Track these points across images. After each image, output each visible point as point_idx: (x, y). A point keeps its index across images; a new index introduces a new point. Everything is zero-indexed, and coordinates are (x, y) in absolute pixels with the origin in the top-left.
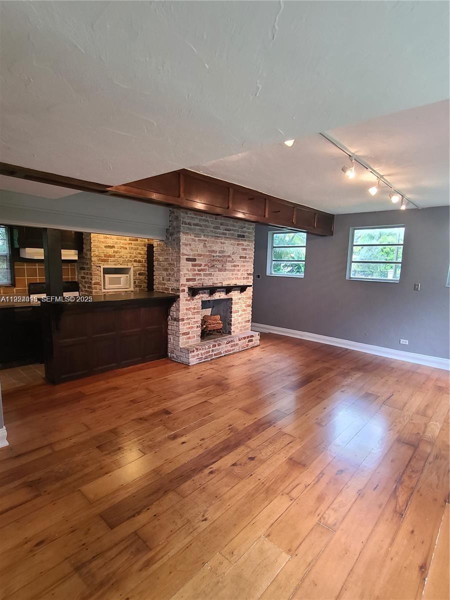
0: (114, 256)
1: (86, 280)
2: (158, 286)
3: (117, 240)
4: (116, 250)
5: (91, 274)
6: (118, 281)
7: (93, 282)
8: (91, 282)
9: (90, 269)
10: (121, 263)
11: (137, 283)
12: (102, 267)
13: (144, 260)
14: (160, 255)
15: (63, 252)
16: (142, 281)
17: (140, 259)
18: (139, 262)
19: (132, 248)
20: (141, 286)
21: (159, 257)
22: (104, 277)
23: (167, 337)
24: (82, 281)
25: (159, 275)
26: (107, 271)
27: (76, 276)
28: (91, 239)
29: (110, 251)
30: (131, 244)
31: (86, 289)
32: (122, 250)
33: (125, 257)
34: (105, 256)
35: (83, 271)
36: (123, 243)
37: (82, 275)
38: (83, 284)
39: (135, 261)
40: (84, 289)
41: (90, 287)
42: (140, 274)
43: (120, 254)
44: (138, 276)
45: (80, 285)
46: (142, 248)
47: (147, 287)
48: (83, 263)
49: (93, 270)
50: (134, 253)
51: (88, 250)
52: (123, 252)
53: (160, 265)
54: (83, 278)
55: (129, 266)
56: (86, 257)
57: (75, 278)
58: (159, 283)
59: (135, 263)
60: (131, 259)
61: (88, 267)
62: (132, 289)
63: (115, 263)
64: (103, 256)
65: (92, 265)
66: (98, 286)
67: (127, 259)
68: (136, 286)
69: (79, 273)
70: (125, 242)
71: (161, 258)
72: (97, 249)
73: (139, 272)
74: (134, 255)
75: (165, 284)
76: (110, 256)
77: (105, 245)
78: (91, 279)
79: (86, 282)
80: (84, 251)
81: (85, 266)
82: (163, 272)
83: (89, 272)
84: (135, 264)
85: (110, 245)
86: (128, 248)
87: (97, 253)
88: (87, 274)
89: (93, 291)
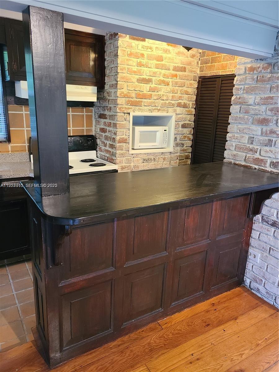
0: (150, 97)
1: (106, 134)
2: (235, 153)
3: (157, 70)
4: (153, 86)
5: (115, 125)
6: (151, 137)
7: (118, 138)
8: (114, 138)
9: (112, 117)
10: (159, 108)
11: (178, 140)
12: (132, 114)
13: (191, 103)
14: (249, 91)
15: (70, 88)
16: (185, 137)
17: (186, 102)
18: (185, 106)
19: (176, 83)
20: (183, 144)
21: (245, 96)
22: (134, 130)
23: (247, 252)
24: (102, 136)
25: (241, 131)
26: (139, 121)
27: (94, 126)
28: (117, 67)
29: (145, 88)
30: (176, 76)
31: (107, 148)
32: (163, 87)
33: (165, 98)
34: (138, 96)
35: (103, 120)
36: (164, 75)
37: (102, 127)
38: (103, 140)
39: (179, 105)
40: (103, 148)
41: (112, 146)
42: (184, 126)
43: (159, 93)
44: (180, 129)
45: (98, 141)
46: (191, 84)
47: (191, 147)
48: (104, 108)
49: (118, 120)
50: (179, 92)
51: (112, 86)
52: (164, 90)
53: (247, 112)
54: (103, 130)
55: (170, 113)
56: (109, 98)
57: (91, 130)
58: (238, 148)
59: (178, 108)
60: (173, 102)
61: (111, 114)
62: (171, 149)
63: (150, 108)
64: (133, 95)
65: (118, 111)
66: (124, 144)
67: (167, 102)
68: (177, 145)
69: (98, 122)
70: (167, 72)
71: (251, 99)
72: (125, 84)
73: (182, 123)
74: (179, 95)
75: (254, 151)
76: (144, 97)
77: (137, 77)
78: (115, 134)
79: (107, 138)
80: (106, 87)
81: (106, 112)
82: (254, 127)
83: (112, 122)
84: (179, 110)
85: (144, 77)
86: (171, 84)
87: (125, 91)
88: (109, 125)
89: (118, 152)
